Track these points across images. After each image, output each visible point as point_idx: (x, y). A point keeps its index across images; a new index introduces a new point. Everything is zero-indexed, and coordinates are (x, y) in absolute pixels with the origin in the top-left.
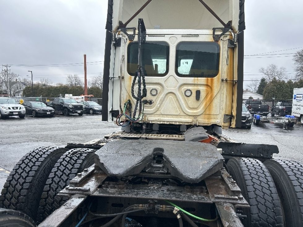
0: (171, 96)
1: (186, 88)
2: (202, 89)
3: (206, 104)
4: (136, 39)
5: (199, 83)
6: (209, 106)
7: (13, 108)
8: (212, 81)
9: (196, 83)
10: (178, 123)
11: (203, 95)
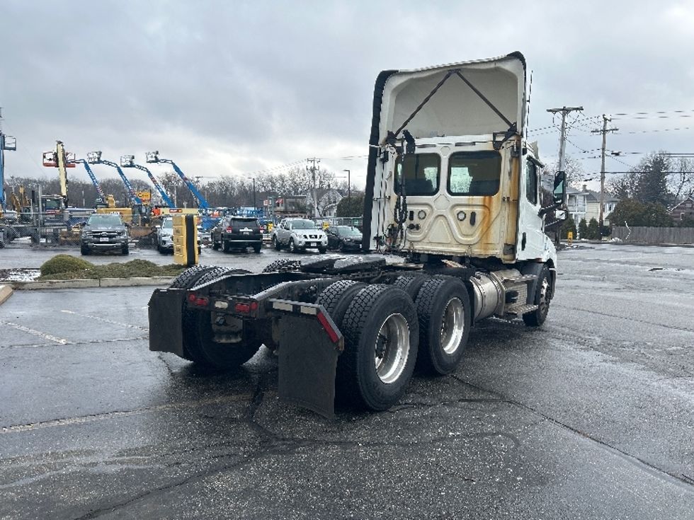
0: (441, 220)
1: (459, 209)
2: (478, 210)
3: (482, 230)
4: (404, 151)
5: (474, 203)
6: (486, 233)
7: (310, 236)
8: (490, 201)
9: (470, 203)
10: (448, 254)
11: (479, 218)
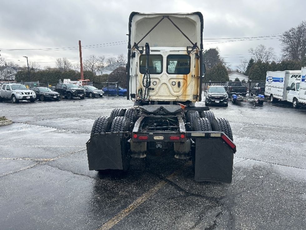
0: (164, 85)
1: (172, 80)
2: (181, 81)
3: (183, 90)
4: (144, 53)
5: (179, 78)
6: (185, 90)
7: (26, 93)
8: (187, 76)
9: (178, 78)
10: (168, 101)
11: (182, 84)
